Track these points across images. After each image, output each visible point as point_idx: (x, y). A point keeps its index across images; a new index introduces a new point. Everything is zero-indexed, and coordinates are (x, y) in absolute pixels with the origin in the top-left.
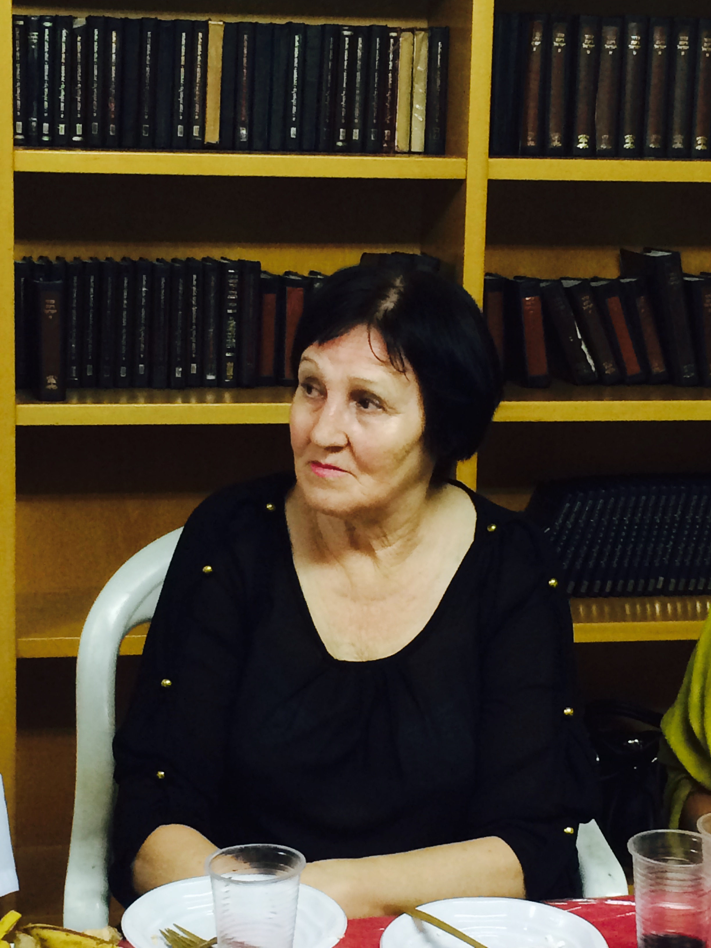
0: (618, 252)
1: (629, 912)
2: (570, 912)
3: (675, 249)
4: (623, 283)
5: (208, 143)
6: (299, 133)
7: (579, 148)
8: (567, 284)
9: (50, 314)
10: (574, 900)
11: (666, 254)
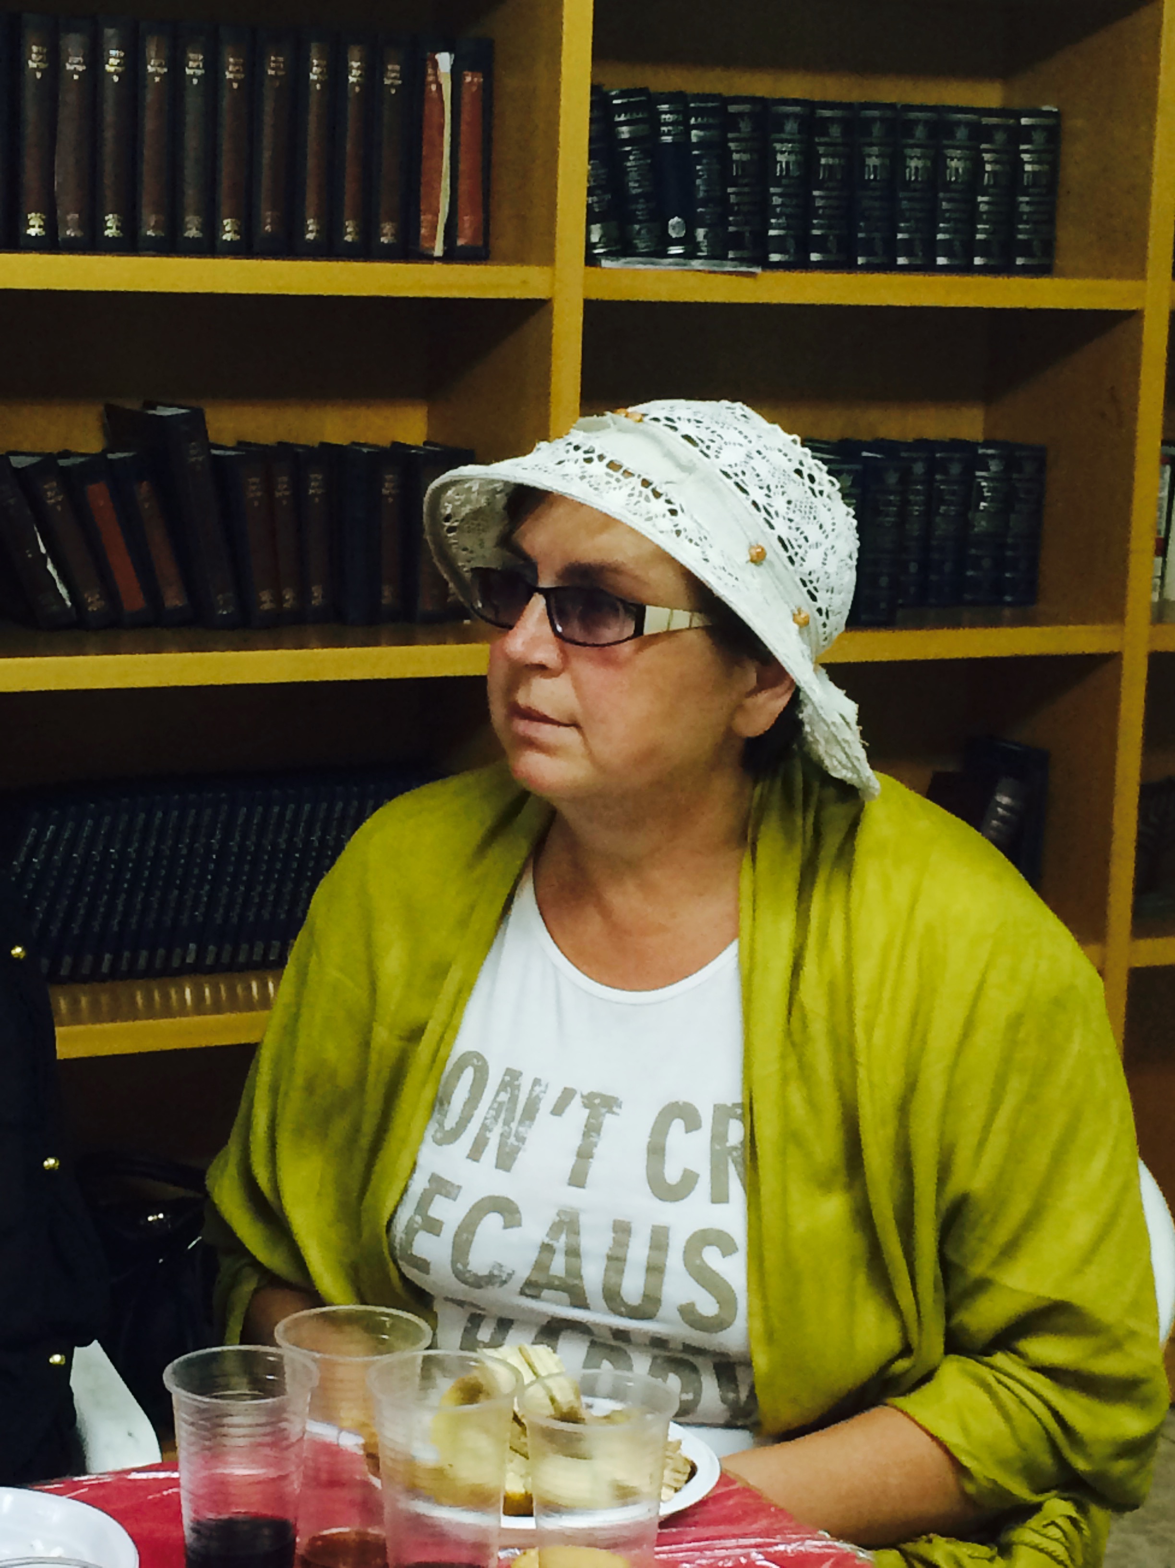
0: (101, 408)
1: (167, 1490)
2: (70, 1498)
3: (194, 403)
4: (111, 460)
7: (30, 235)
8: (17, 462)
10: (76, 1479)
11: (183, 411)
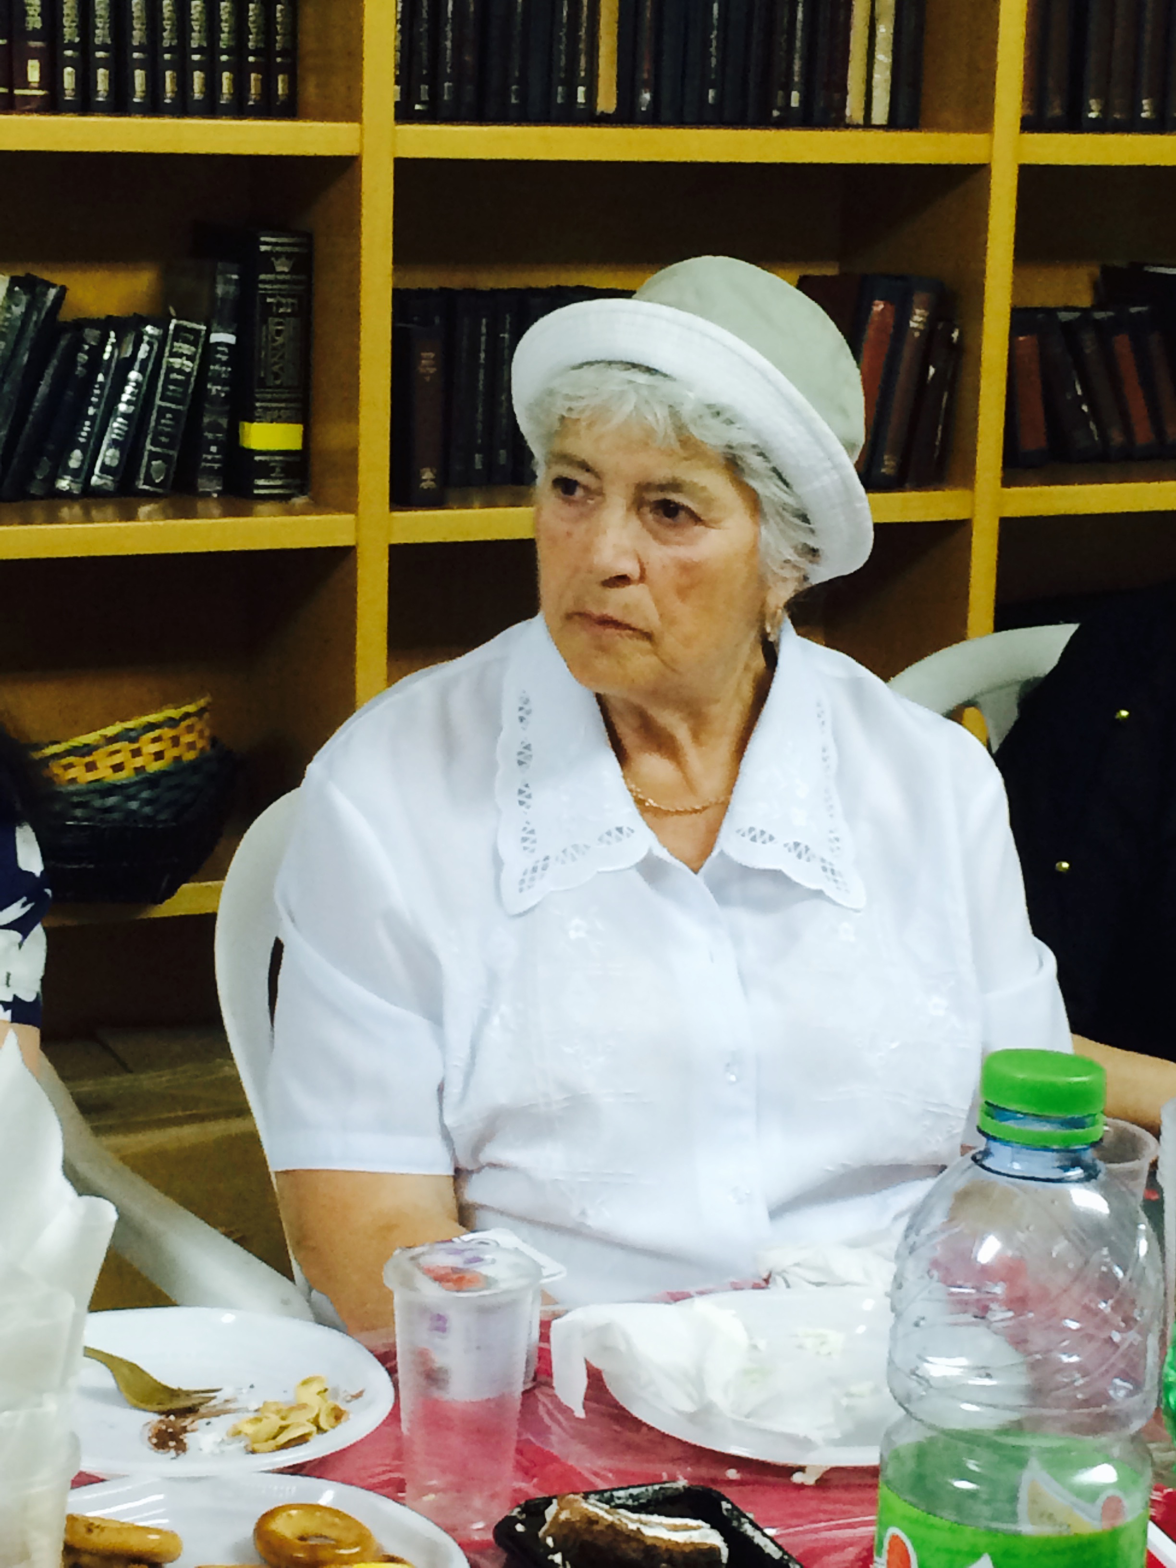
5: (602, 113)
6: (719, 97)
9: (427, 374)
